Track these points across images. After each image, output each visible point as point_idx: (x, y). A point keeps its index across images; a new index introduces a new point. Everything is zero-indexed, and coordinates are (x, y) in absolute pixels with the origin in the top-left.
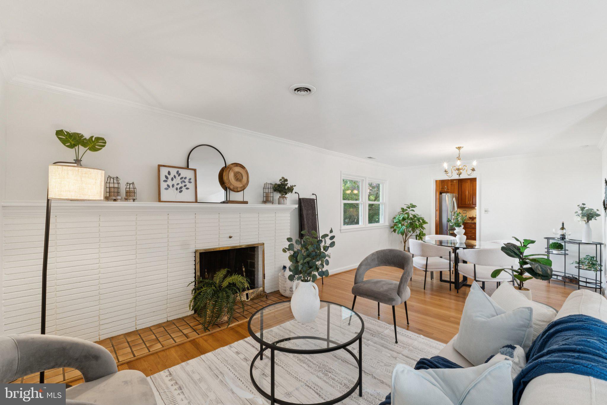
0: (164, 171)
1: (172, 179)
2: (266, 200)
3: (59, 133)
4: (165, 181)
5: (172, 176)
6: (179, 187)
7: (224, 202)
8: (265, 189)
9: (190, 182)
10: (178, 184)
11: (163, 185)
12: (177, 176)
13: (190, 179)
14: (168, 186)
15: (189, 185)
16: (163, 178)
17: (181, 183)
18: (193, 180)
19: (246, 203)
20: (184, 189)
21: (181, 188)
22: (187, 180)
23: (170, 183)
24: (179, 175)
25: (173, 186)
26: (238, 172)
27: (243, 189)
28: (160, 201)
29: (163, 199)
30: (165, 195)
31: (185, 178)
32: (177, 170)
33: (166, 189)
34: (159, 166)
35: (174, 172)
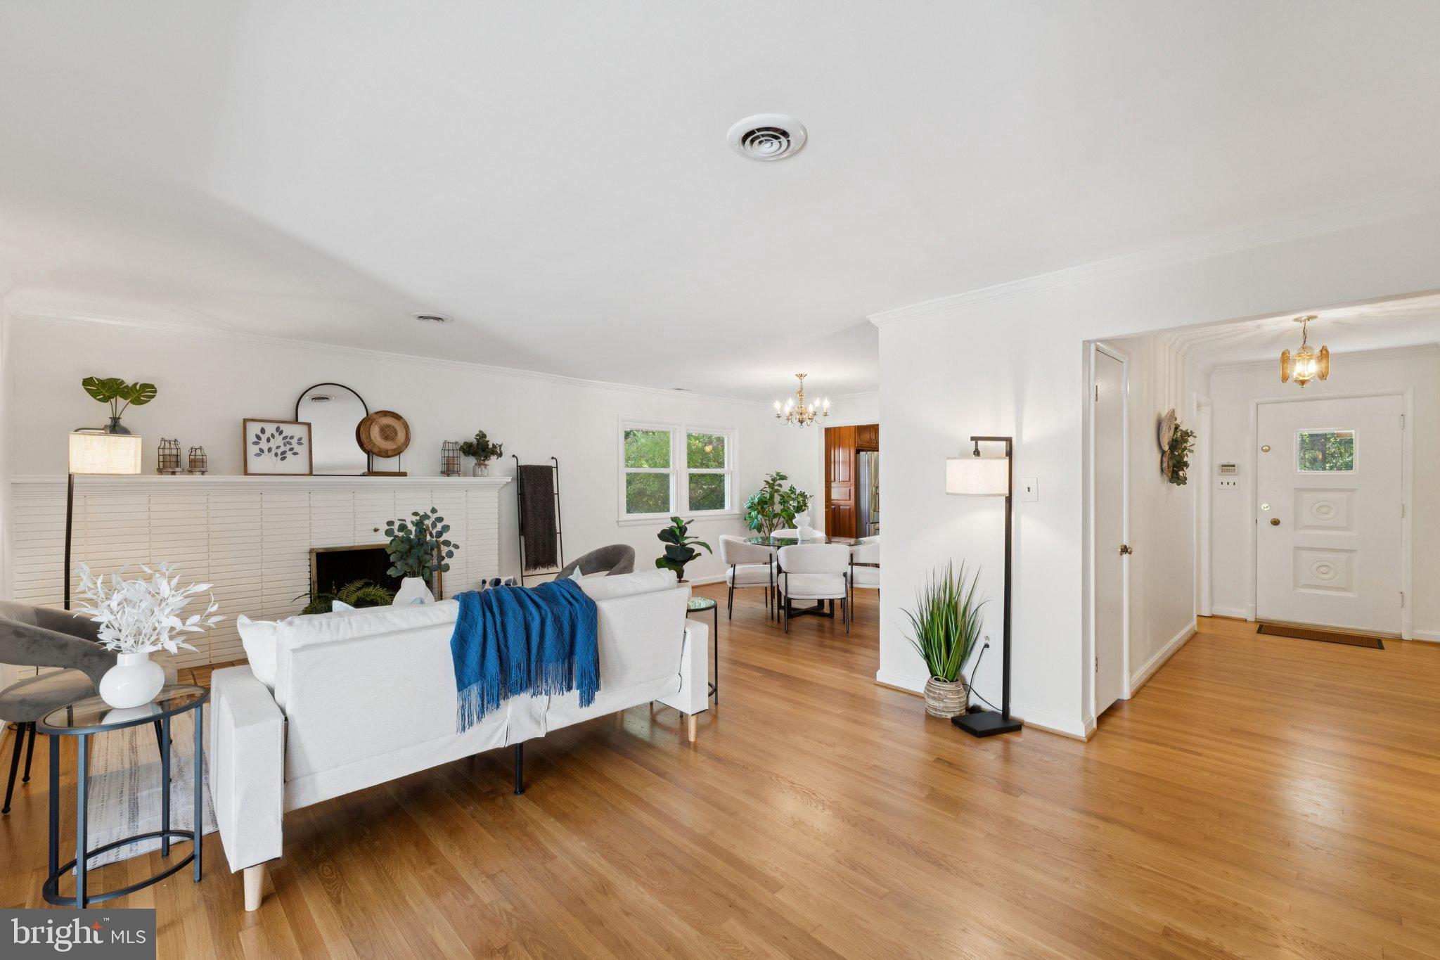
0: (254, 429)
1: (268, 440)
2: (449, 469)
3: (87, 382)
4: (256, 443)
5: (268, 434)
6: (279, 451)
7: (363, 475)
8: (446, 452)
9: (300, 444)
10: (278, 447)
11: (253, 450)
12: (276, 434)
13: (300, 439)
14: (262, 451)
15: (297, 448)
16: (251, 438)
17: (285, 445)
18: (305, 441)
19: (404, 474)
20: (289, 454)
21: (284, 453)
22: (294, 441)
23: (264, 445)
24: (281, 433)
25: (270, 450)
26: (388, 426)
27: (398, 452)
28: (246, 473)
29: (250, 470)
30: (255, 464)
31: (292, 438)
32: (276, 425)
33: (257, 455)
34: (245, 421)
35: (271, 429)
